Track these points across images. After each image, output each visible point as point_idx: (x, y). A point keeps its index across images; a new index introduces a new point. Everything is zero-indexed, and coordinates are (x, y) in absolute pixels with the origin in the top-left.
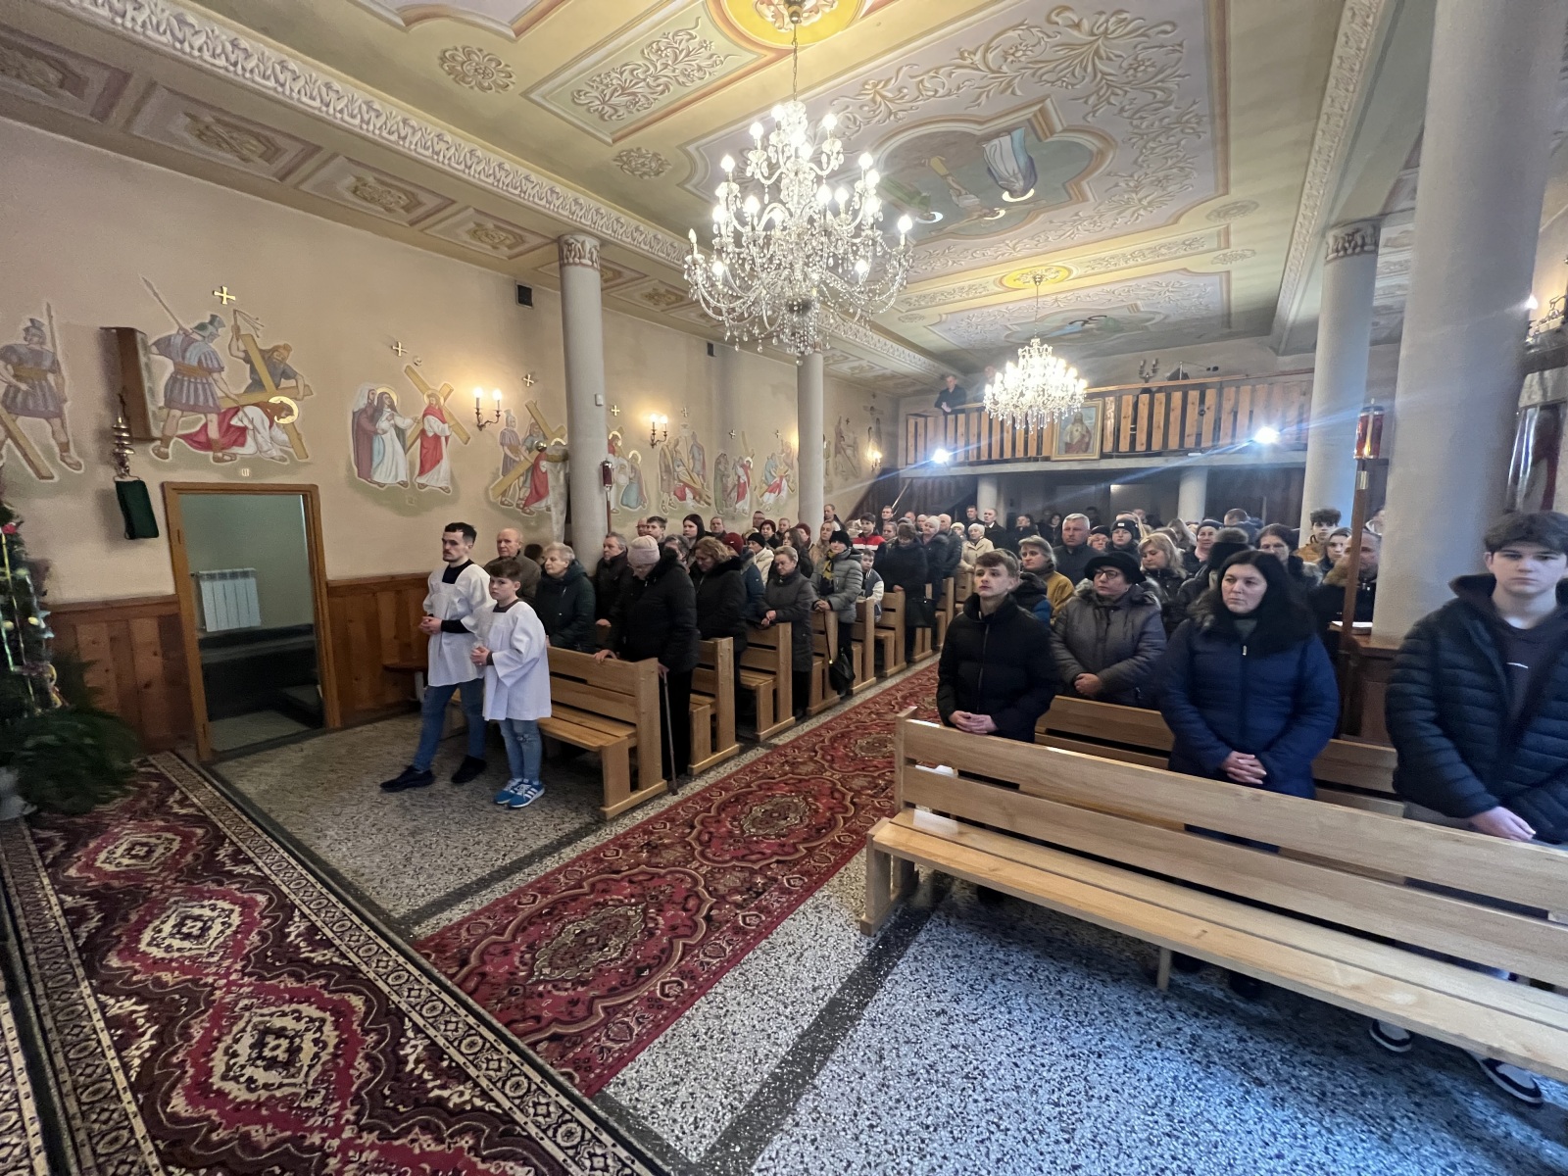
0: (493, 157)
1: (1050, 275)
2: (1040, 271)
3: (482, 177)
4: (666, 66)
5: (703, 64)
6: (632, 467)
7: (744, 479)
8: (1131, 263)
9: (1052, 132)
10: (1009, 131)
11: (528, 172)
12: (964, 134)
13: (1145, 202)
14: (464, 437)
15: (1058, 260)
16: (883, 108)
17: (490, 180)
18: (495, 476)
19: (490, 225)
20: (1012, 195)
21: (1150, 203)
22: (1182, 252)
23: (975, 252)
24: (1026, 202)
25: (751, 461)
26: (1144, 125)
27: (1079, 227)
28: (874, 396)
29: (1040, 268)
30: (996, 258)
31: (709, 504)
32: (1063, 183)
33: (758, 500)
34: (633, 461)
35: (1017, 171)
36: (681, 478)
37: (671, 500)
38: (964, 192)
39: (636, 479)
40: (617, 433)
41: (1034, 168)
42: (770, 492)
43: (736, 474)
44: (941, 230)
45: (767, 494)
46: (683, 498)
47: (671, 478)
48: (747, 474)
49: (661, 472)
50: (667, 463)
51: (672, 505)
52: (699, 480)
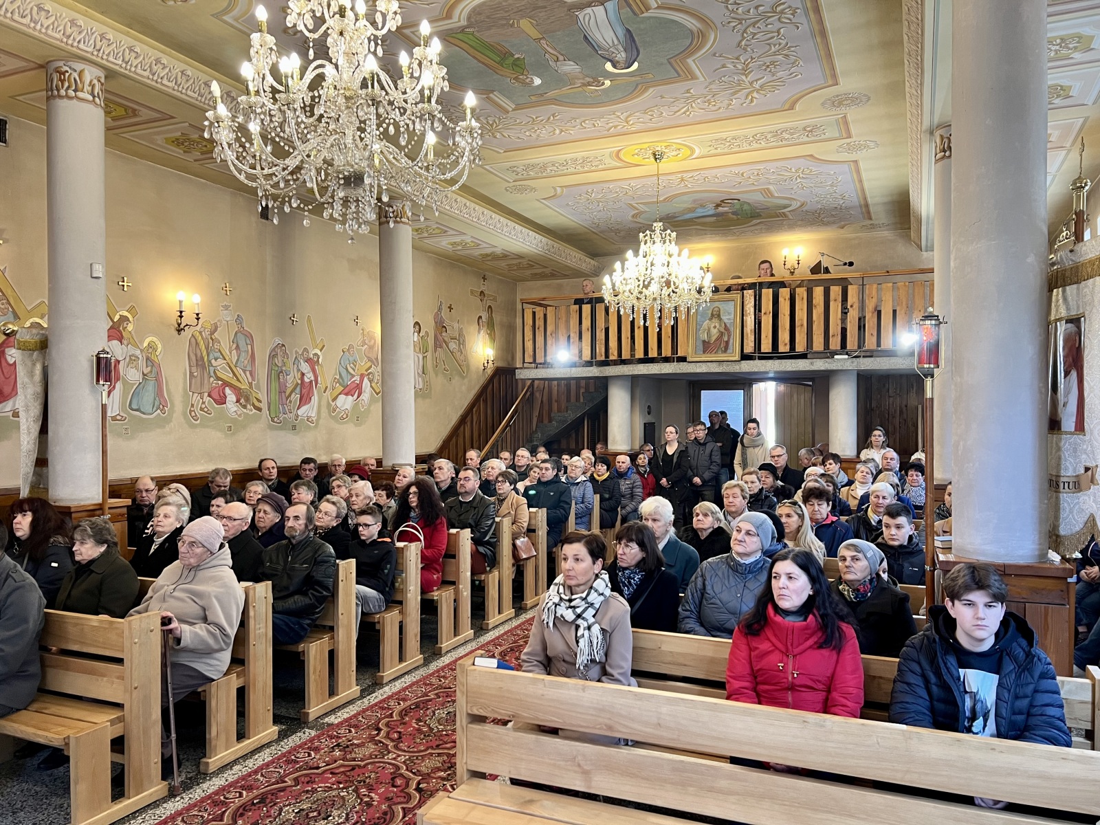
1: (670, 153)
2: (659, 148)
6: (148, 359)
7: (309, 377)
8: (755, 146)
9: (647, 9)
13: (757, 85)
15: (677, 137)
20: (614, 66)
21: (761, 86)
22: (806, 139)
23: (584, 122)
24: (631, 74)
25: (319, 353)
26: (740, 11)
27: (694, 105)
28: (484, 279)
29: (659, 144)
30: (608, 130)
31: (259, 409)
32: (668, 60)
33: (329, 405)
34: (150, 350)
35: (616, 42)
36: (219, 374)
37: (203, 403)
38: (561, 58)
39: (153, 375)
40: (126, 313)
41: (634, 41)
42: (347, 394)
43: (299, 370)
44: (542, 95)
45: (342, 397)
46: (222, 400)
47: (206, 374)
48: (314, 371)
49: (190, 366)
50: (199, 354)
51: (206, 410)
52: (245, 378)
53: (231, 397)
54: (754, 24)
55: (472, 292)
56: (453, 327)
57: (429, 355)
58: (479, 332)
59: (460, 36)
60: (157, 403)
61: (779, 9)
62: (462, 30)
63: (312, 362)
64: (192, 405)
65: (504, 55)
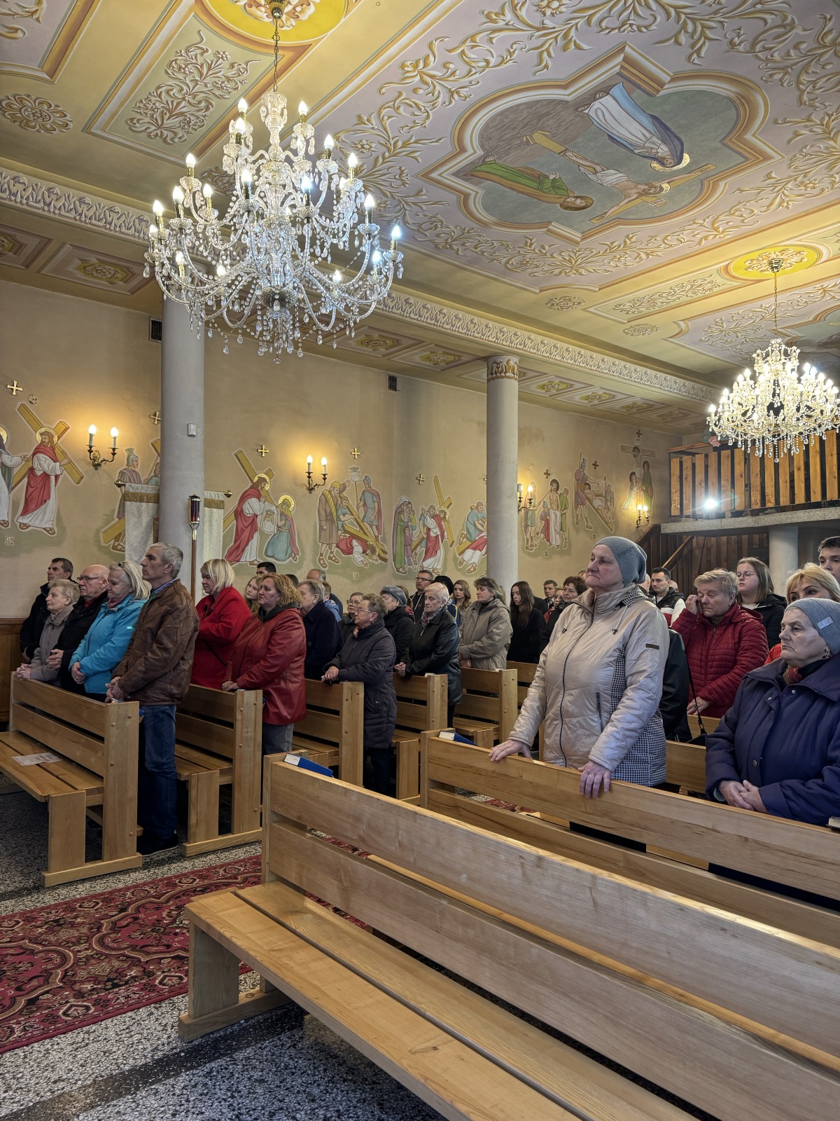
0: (71, 191)
1: (791, 259)
3: (63, 212)
4: (196, 82)
5: (229, 74)
6: (282, 514)
7: (435, 531)
9: (662, 85)
10: (605, 90)
11: (112, 203)
12: (551, 101)
14: (78, 477)
16: (438, 88)
17: (72, 214)
18: (109, 518)
19: (93, 259)
23: (666, 238)
24: (687, 170)
25: (446, 510)
26: (777, 56)
27: (785, 192)
28: (639, 434)
29: (771, 251)
30: (700, 243)
31: (385, 560)
32: (721, 141)
33: (455, 559)
34: (284, 507)
35: (648, 135)
36: (347, 528)
37: (332, 553)
38: (598, 168)
39: (287, 528)
40: (263, 476)
41: (667, 128)
42: (475, 549)
43: (424, 525)
44: (602, 216)
45: (469, 552)
46: (349, 551)
47: (334, 528)
48: (440, 527)
49: (320, 520)
50: (328, 510)
51: (334, 558)
52: (371, 532)
53: (358, 548)
54: (805, 69)
55: (623, 448)
56: (598, 484)
57: (569, 512)
58: (631, 489)
59: (484, 168)
60: (289, 551)
61: (828, 39)
62: (483, 160)
63: (439, 519)
64: (321, 555)
65: (540, 178)
